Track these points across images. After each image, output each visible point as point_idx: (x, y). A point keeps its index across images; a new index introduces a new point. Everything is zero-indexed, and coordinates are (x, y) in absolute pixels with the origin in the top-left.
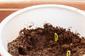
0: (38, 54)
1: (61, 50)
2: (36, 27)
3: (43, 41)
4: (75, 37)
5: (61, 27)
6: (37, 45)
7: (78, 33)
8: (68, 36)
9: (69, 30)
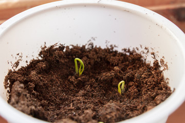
0: (69, 110)
1: (101, 86)
2: (27, 62)
3: (57, 83)
4: (112, 54)
5: (75, 45)
6: (50, 96)
7: (111, 46)
8: (98, 57)
9: (92, 44)
